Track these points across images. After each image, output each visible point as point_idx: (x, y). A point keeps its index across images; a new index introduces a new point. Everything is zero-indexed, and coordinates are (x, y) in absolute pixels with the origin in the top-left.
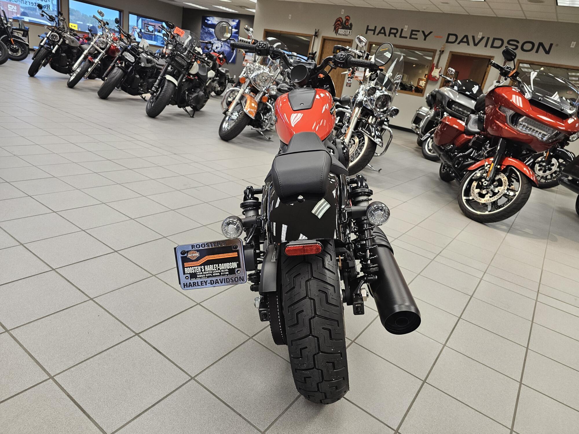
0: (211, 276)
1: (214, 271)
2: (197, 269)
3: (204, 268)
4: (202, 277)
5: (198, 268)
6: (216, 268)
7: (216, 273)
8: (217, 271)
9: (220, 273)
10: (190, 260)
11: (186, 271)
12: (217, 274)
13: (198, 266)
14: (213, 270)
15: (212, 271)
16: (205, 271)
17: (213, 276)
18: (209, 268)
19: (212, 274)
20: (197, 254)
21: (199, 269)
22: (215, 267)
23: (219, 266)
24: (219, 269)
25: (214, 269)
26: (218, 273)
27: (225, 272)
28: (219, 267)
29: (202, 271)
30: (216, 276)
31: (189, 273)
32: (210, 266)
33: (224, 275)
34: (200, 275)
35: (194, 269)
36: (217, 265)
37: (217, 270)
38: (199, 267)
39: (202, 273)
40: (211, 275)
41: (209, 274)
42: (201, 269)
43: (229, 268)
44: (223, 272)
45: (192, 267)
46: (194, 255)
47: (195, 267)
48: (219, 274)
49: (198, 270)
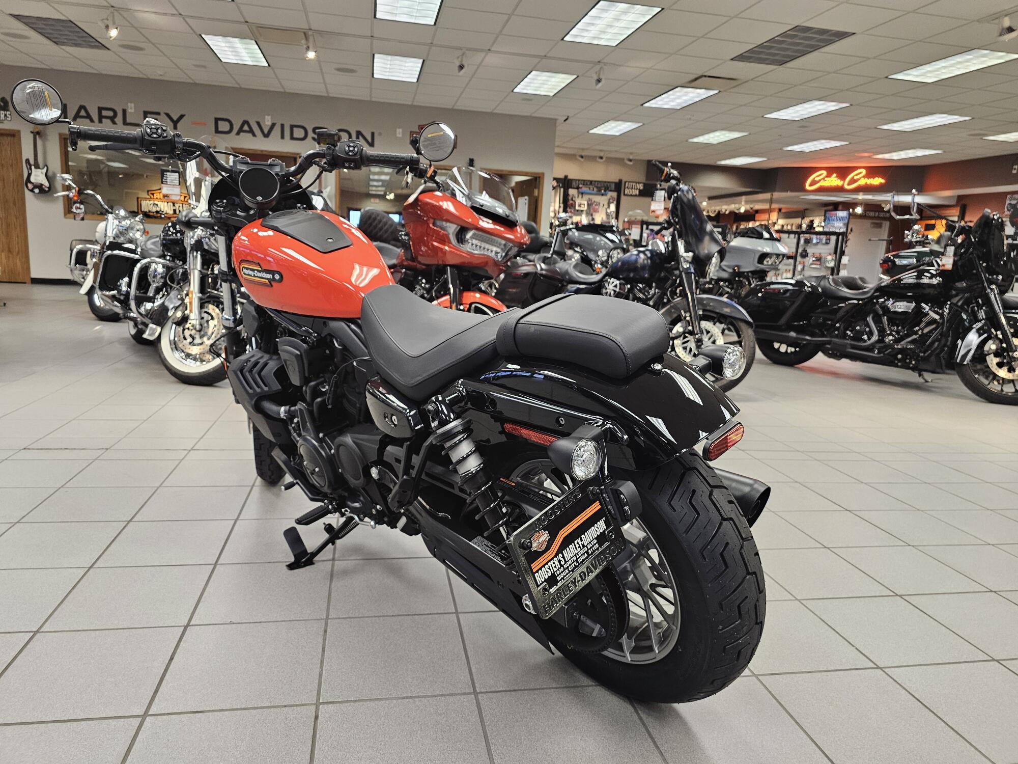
0: (577, 566)
1: (577, 554)
2: (553, 565)
3: (563, 557)
4: (564, 576)
5: (554, 563)
6: (579, 547)
7: (582, 555)
8: (582, 552)
9: (587, 552)
10: (538, 554)
11: (537, 579)
12: (583, 557)
13: (552, 559)
14: (577, 552)
15: (575, 555)
16: (566, 562)
17: (579, 564)
18: (570, 552)
19: (577, 562)
20: (545, 536)
21: (557, 563)
22: (577, 546)
23: (582, 540)
24: (583, 545)
25: (576, 549)
26: (584, 554)
27: (593, 546)
28: (582, 543)
29: (561, 566)
30: (583, 561)
31: (543, 580)
32: (570, 546)
33: (594, 551)
34: (560, 574)
35: (549, 568)
36: (579, 540)
37: (581, 549)
38: (555, 559)
39: (562, 569)
40: (575, 563)
41: (573, 565)
42: (559, 561)
43: (596, 536)
44: (590, 549)
45: (544, 566)
46: (541, 540)
47: (549, 564)
48: (586, 555)
49: (555, 567)
